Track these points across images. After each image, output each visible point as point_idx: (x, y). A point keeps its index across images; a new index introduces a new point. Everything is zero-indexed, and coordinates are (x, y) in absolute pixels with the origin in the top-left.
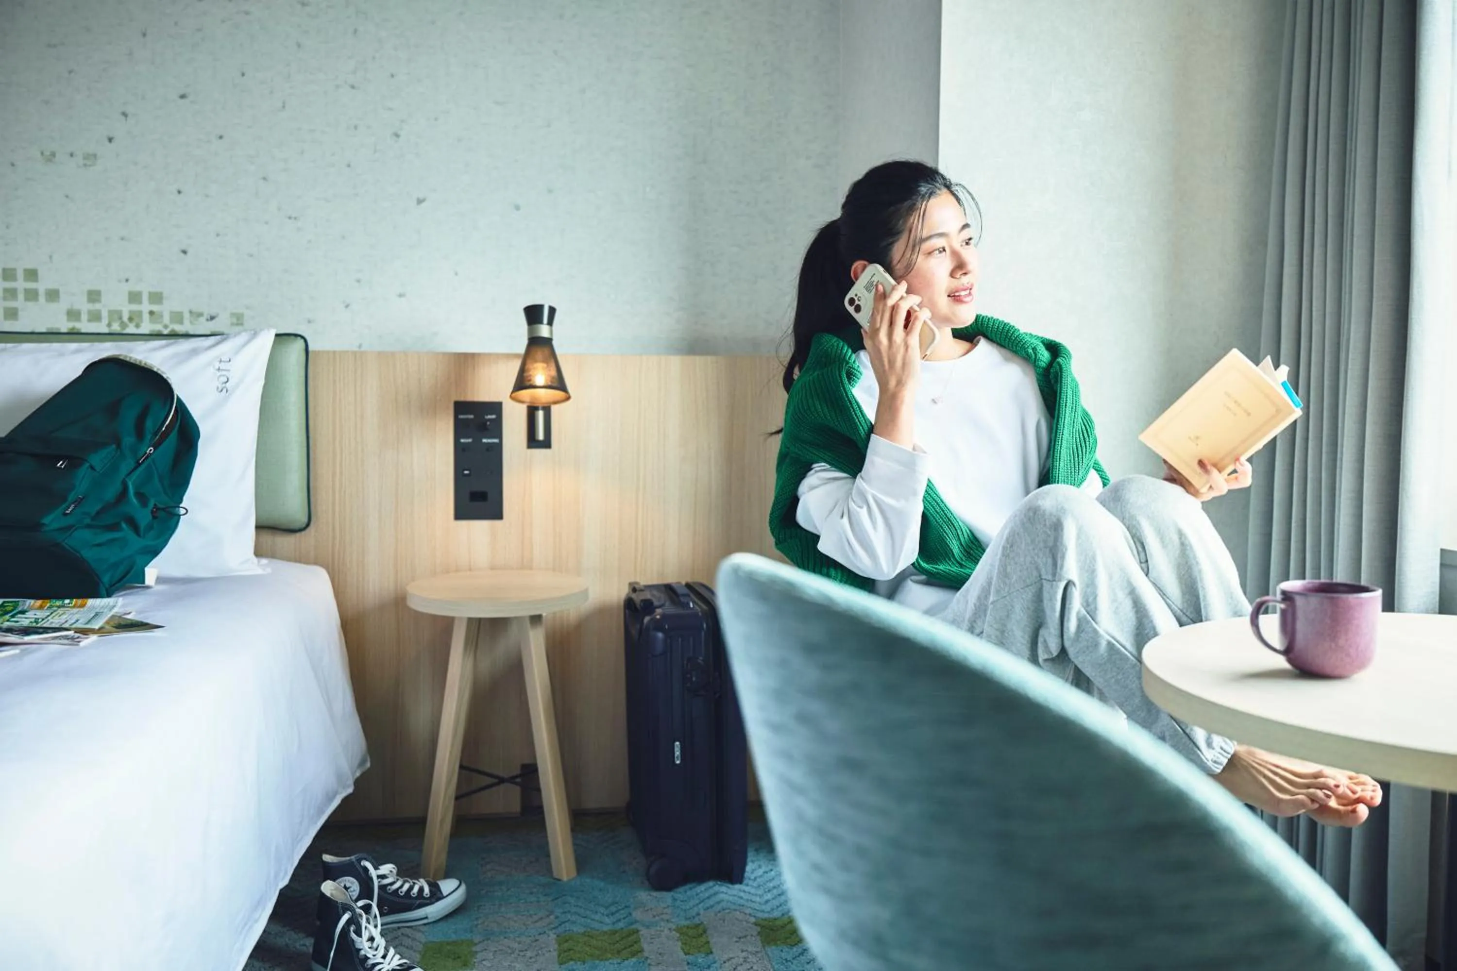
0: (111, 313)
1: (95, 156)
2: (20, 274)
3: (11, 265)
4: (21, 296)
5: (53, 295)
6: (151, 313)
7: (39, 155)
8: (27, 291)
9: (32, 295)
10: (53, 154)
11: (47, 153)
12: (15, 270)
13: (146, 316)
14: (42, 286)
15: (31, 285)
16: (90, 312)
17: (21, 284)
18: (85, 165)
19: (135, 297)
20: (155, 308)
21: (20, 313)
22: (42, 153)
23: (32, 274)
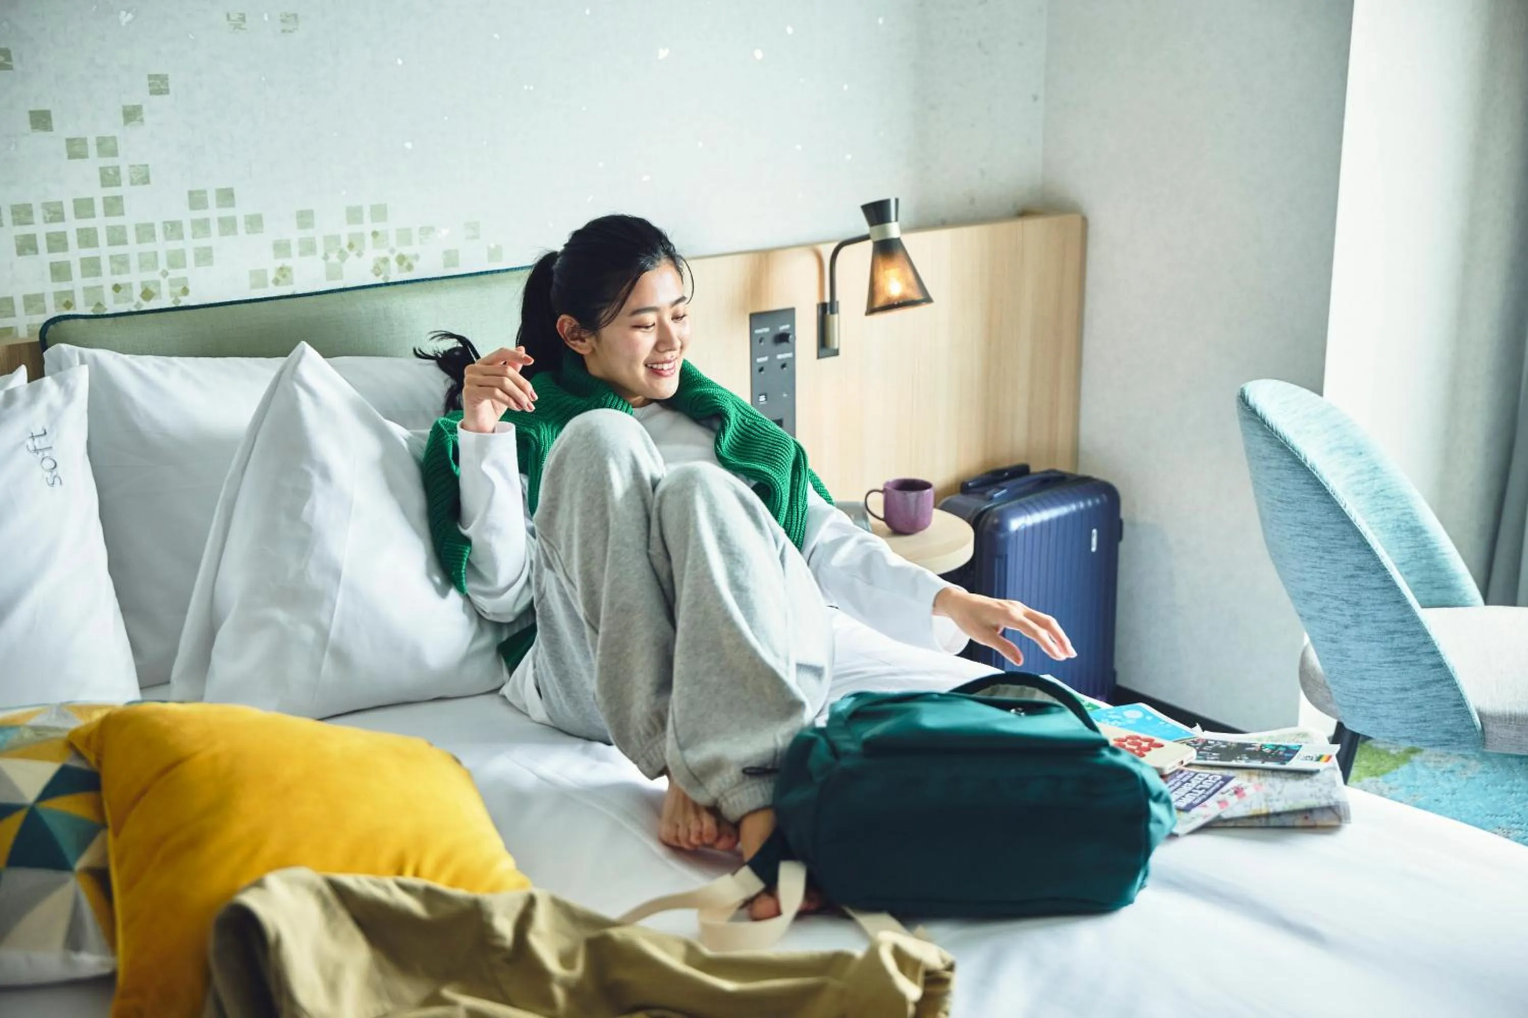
0: (326, 239)
1: (295, 16)
2: (211, 199)
3: (198, 187)
4: (214, 228)
5: (255, 223)
6: (375, 234)
7: (224, 18)
8: (221, 221)
9: (228, 226)
10: (243, 18)
11: (234, 17)
12: (204, 192)
13: (369, 239)
14: (240, 212)
15: (227, 212)
16: (301, 242)
17: (213, 212)
18: (284, 31)
19: (354, 215)
20: (378, 227)
21: (215, 254)
22: (228, 16)
23: (227, 196)
